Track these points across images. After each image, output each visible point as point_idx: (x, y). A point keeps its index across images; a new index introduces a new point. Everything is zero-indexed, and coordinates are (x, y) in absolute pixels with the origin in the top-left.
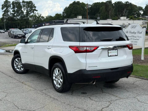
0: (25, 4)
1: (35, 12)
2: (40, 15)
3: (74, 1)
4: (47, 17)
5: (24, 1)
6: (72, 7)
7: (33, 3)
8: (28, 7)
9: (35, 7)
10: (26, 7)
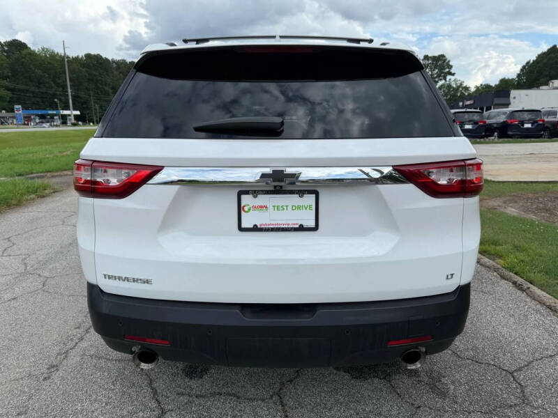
0: (430, 62)
1: (449, 77)
2: (461, 84)
3: (552, 46)
4: (477, 88)
5: (427, 56)
6: (545, 61)
7: (446, 59)
8: (435, 68)
9: (450, 67)
10: (431, 69)
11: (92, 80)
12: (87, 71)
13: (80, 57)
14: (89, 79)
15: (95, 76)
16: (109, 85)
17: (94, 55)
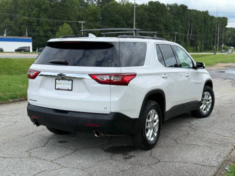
11: (151, 20)
12: (148, 14)
13: (145, 4)
14: (149, 20)
15: (154, 17)
16: (163, 23)
17: (155, 2)
